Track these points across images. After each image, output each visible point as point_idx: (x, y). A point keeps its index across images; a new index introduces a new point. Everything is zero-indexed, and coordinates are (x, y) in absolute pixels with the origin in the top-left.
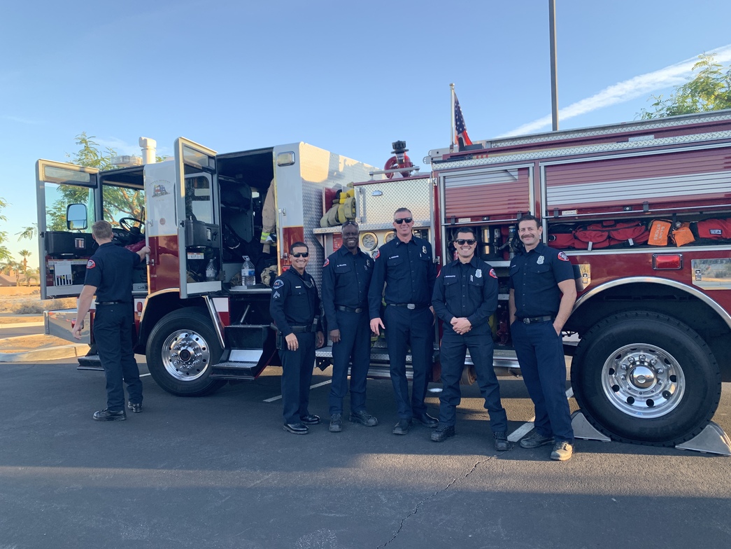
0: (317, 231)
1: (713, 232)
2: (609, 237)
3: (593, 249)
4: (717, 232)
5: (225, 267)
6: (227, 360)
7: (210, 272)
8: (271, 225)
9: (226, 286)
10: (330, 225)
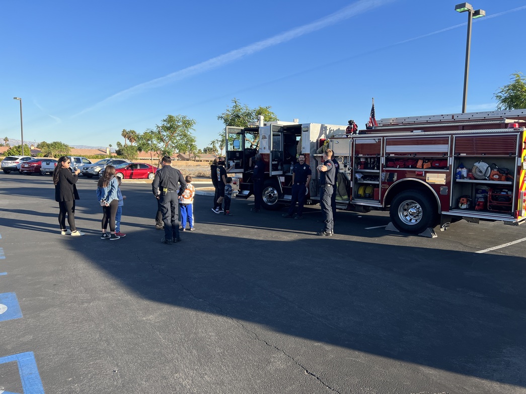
0: (315, 155)
1: (436, 164)
2: (404, 164)
3: (399, 168)
4: (437, 165)
5: (284, 166)
6: (283, 198)
7: (279, 167)
8: (300, 152)
9: (284, 173)
10: (320, 153)
